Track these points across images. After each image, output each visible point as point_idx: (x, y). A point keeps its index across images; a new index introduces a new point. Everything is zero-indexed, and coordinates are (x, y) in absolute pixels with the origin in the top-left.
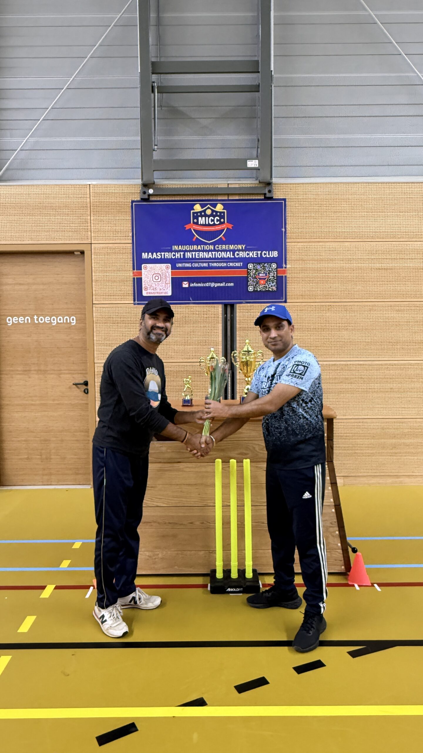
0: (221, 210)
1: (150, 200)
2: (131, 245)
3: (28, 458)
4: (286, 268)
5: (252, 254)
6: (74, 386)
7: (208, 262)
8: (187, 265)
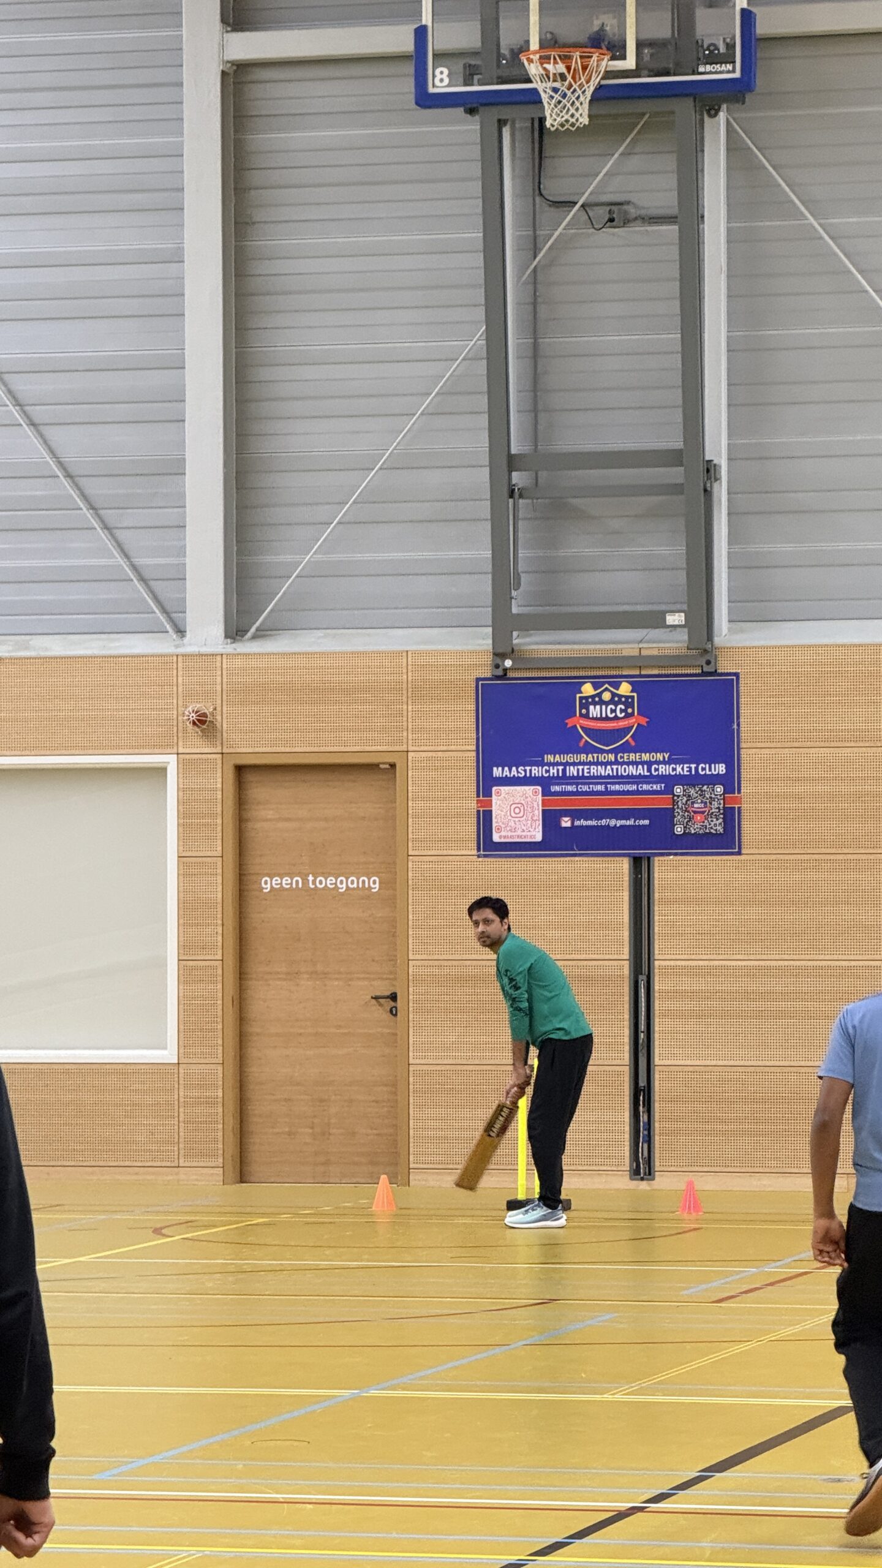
0: (627, 692)
1: (508, 676)
2: (474, 754)
3: (289, 1134)
4: (739, 793)
5: (681, 769)
6: (374, 1001)
7: (606, 784)
8: (570, 788)
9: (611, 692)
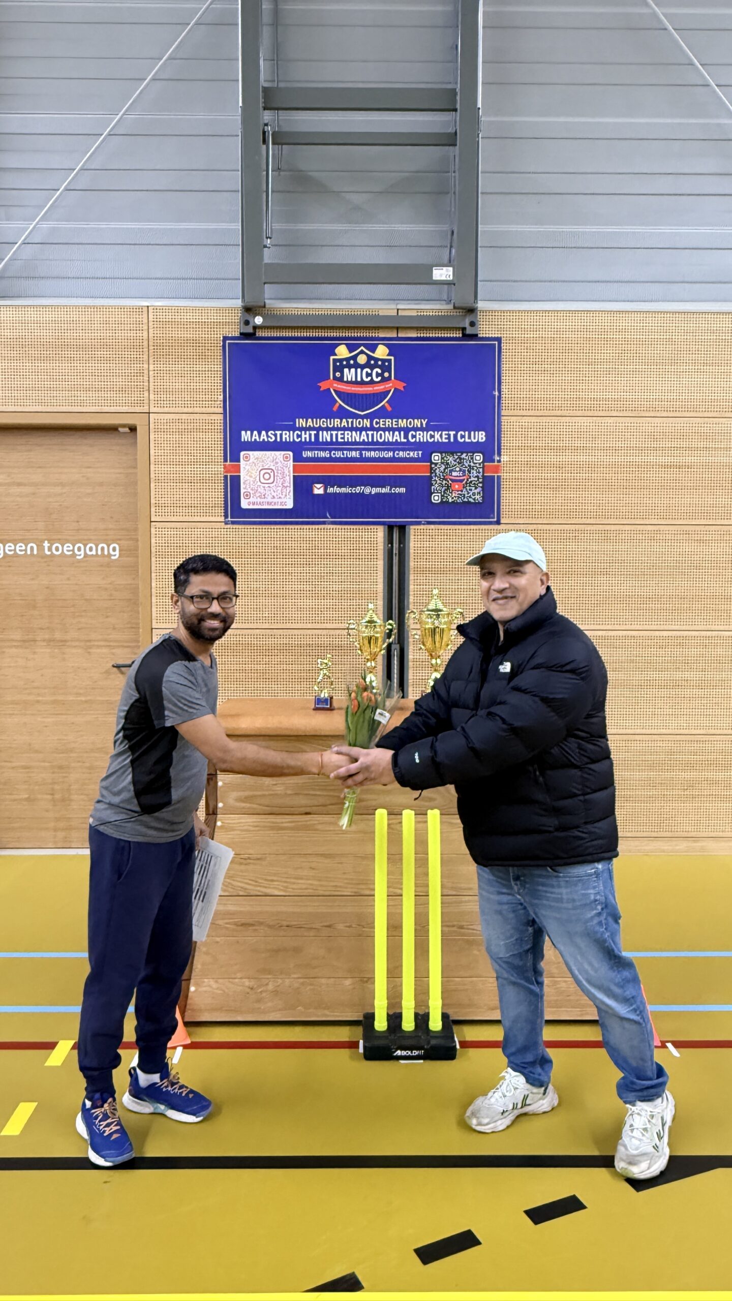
0: (384, 356)
1: (257, 335)
2: (221, 417)
3: (27, 799)
4: (499, 461)
5: (440, 437)
6: (115, 669)
7: (361, 450)
8: (322, 454)
9: (368, 355)
